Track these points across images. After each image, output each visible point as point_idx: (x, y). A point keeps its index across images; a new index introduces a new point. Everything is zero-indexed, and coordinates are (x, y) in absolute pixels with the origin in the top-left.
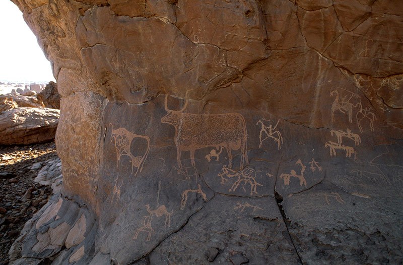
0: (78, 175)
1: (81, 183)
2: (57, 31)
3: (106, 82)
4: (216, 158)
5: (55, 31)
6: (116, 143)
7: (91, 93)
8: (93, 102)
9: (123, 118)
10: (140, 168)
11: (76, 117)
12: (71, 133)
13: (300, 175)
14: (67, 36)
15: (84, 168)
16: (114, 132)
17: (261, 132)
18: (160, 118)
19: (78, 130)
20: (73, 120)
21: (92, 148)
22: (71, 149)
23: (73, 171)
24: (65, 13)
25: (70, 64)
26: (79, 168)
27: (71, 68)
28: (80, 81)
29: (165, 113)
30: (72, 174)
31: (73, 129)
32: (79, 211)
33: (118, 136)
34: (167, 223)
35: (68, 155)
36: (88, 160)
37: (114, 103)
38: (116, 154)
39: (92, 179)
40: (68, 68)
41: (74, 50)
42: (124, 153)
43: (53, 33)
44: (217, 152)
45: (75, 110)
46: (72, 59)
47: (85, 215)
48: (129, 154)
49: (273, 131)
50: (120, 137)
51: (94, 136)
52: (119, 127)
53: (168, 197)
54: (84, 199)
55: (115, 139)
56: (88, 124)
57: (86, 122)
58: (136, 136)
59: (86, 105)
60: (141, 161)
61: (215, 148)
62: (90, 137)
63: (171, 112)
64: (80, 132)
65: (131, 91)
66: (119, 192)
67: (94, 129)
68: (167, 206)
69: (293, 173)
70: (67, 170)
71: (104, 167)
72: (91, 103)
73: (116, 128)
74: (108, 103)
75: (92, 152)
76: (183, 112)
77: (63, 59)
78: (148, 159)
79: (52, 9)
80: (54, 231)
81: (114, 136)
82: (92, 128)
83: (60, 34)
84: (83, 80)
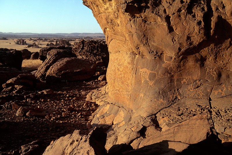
0: (119, 92)
1: (121, 96)
2: (115, 24)
3: (138, 48)
4: (185, 83)
5: (114, 24)
6: (142, 75)
7: (129, 52)
8: (130, 57)
9: (145, 64)
10: (152, 85)
11: (120, 64)
12: (117, 71)
13: (223, 91)
14: (120, 26)
15: (123, 88)
16: (141, 70)
17: (207, 72)
18: (162, 65)
19: (121, 70)
20: (119, 65)
21: (128, 78)
22: (116, 79)
23: (116, 90)
24: (121, 18)
25: (119, 38)
26: (120, 88)
27: (119, 40)
28: (124, 46)
29: (164, 62)
30: (115, 91)
31: (118, 69)
32: (119, 109)
33: (143, 72)
34: (163, 105)
35: (114, 82)
36: (126, 84)
37: (140, 57)
38: (141, 80)
39: (127, 93)
40: (118, 40)
41: (122, 33)
42: (146, 79)
43: (113, 24)
44: (186, 80)
45: (120, 60)
46: (121, 36)
47: (123, 110)
48: (148, 80)
49: (212, 72)
50: (144, 72)
51: (130, 73)
52: (143, 68)
53: (164, 97)
54: (122, 103)
55: (142, 73)
56: (127, 67)
57: (126, 66)
58: (151, 72)
59: (127, 58)
60: (153, 83)
61: (185, 78)
62: (128, 73)
63: (167, 62)
64: (123, 70)
65: (149, 52)
66: (143, 95)
67: (130, 69)
68: (163, 100)
69: (220, 91)
70: (113, 90)
71: (135, 86)
72: (129, 57)
73: (142, 69)
74: (138, 57)
75: (128, 80)
76: (172, 62)
77: (115, 36)
78: (156, 82)
79: (115, 15)
80: (107, 118)
81: (141, 72)
82: (129, 68)
83: (116, 25)
84: (125, 46)
